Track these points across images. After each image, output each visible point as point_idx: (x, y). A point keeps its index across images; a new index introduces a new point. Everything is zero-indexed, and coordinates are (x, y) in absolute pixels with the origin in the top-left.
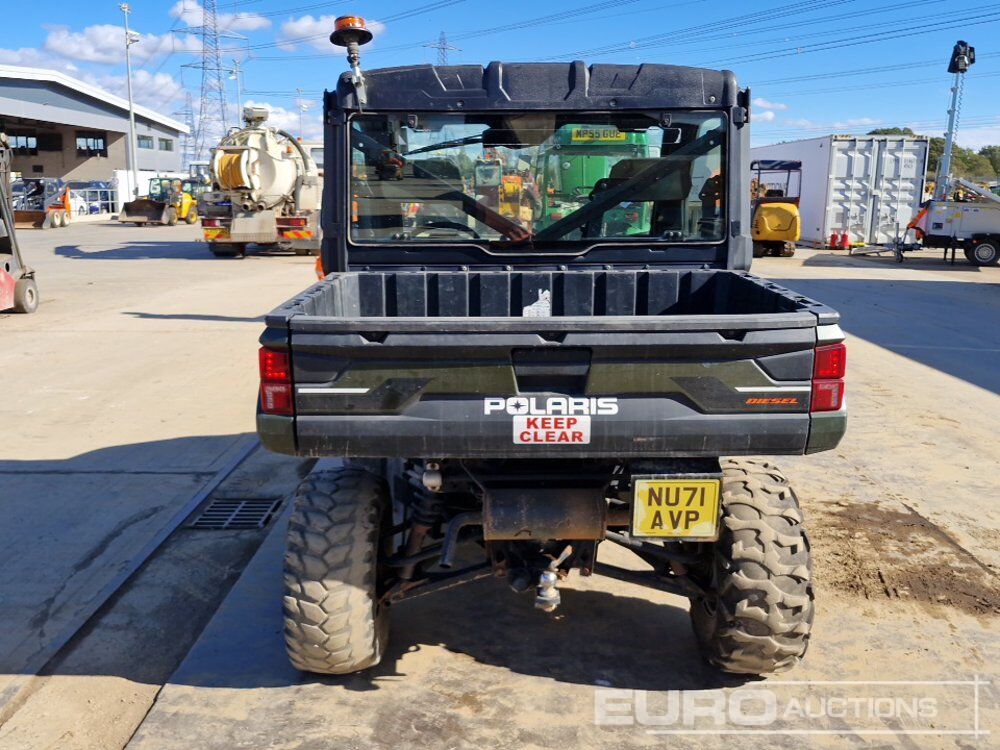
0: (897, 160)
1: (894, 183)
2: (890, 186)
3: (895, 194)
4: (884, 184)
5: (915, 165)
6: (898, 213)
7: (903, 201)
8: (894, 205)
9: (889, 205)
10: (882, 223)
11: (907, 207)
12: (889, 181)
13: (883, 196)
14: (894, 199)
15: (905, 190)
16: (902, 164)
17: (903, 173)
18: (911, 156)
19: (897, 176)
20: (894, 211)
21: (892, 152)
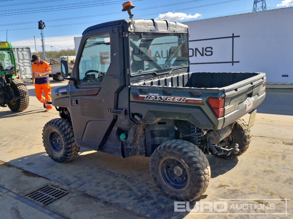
0: (23, 54)
1: (23, 61)
2: (23, 62)
3: (25, 64)
4: (21, 61)
5: (28, 55)
6: (27, 69)
7: (27, 66)
8: (25, 67)
9: (23, 67)
10: (23, 73)
11: (29, 67)
12: (22, 60)
13: (22, 65)
14: (25, 66)
15: (27, 63)
16: (24, 55)
17: (26, 58)
18: (26, 53)
19: (24, 59)
20: (25, 69)
21: (21, 52)
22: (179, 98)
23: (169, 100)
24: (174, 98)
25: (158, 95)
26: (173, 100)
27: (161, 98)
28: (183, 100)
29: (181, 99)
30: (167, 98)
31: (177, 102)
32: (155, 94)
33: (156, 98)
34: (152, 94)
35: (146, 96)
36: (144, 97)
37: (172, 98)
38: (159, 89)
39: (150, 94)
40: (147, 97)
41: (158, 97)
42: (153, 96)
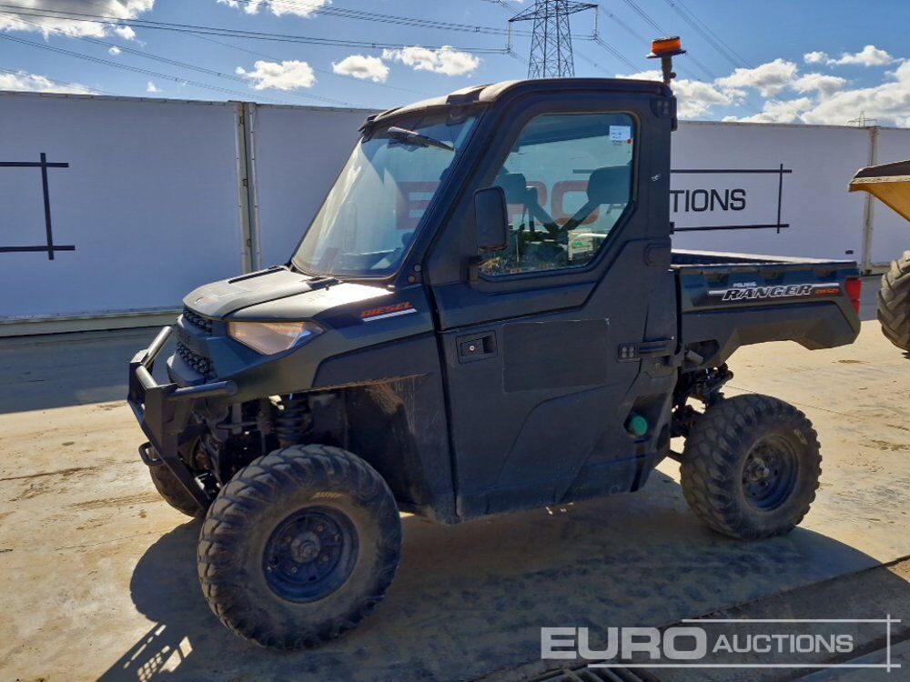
22: (799, 286)
23: (779, 293)
24: (789, 289)
25: (754, 284)
26: (787, 293)
27: (760, 291)
28: (807, 291)
29: (802, 288)
30: (774, 290)
31: (795, 297)
32: (747, 284)
33: (750, 291)
34: (740, 285)
35: (725, 292)
36: (721, 296)
37: (785, 287)
38: (753, 269)
39: (735, 285)
40: (729, 293)
41: (756, 289)
42: (744, 290)
